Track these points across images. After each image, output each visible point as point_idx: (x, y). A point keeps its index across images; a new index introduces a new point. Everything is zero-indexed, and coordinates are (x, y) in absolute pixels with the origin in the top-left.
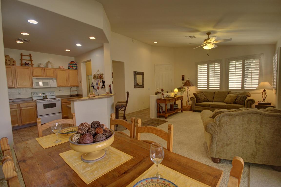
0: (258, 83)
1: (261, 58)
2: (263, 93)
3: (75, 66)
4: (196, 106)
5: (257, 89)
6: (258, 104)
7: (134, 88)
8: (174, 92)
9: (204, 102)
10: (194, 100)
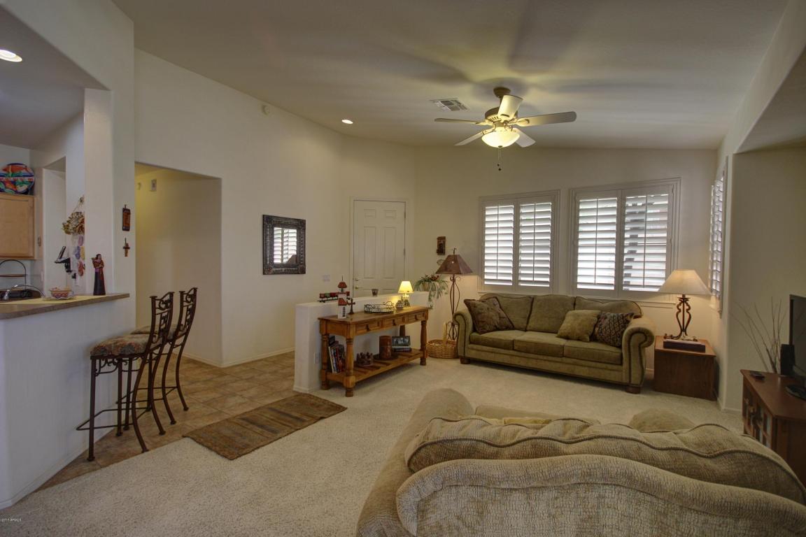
0: (663, 275)
1: (675, 190)
2: (681, 307)
3: (23, 183)
4: (471, 343)
5: (664, 291)
6: (665, 347)
7: (264, 274)
8: (399, 292)
9: (497, 329)
10: (463, 321)
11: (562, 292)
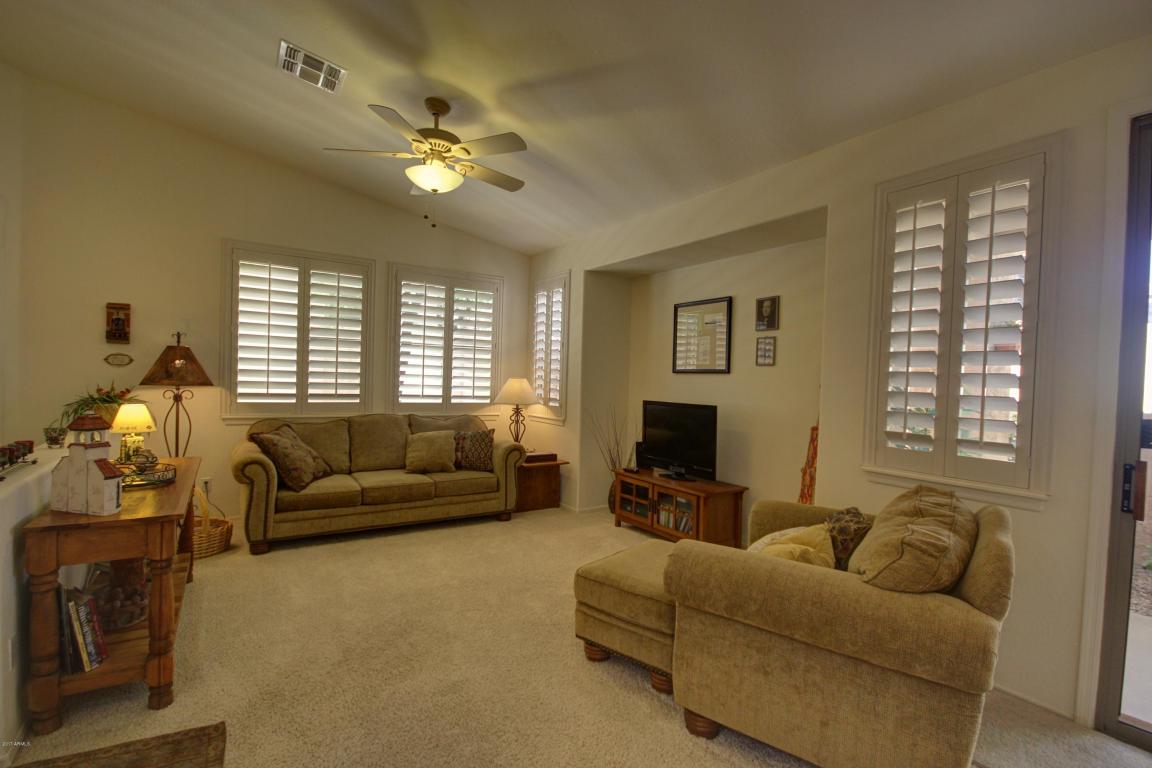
1: (500, 289)
2: (514, 418)
4: (277, 511)
5: (491, 402)
9: (315, 479)
11: (378, 409)
